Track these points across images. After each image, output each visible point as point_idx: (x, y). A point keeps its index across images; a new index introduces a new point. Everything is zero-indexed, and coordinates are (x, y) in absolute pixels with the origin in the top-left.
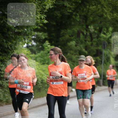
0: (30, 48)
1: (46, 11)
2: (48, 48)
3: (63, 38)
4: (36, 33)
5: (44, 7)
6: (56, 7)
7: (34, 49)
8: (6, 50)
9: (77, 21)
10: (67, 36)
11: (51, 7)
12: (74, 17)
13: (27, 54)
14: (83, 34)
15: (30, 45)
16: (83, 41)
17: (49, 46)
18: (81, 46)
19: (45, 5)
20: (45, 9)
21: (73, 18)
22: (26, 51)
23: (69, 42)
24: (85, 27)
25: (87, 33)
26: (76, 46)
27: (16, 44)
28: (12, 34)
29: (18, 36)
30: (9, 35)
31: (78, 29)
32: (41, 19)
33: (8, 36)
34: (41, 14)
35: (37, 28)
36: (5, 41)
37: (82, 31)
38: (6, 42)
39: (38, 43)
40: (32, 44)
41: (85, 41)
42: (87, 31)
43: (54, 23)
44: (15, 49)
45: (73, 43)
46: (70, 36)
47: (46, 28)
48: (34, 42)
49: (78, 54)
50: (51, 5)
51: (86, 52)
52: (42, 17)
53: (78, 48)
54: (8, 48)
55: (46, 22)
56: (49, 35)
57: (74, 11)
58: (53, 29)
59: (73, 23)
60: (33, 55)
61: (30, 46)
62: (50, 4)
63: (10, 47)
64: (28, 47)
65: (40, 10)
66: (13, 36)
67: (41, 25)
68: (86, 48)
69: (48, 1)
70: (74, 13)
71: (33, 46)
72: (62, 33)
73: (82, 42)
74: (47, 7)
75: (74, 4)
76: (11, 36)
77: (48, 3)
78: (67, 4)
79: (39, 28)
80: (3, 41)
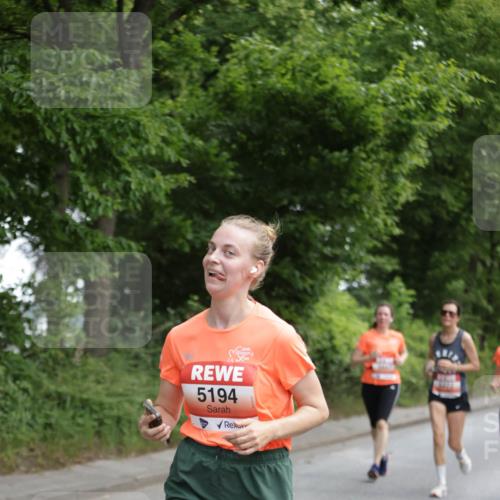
0: (355, 292)
1: (398, 207)
2: (400, 294)
3: (437, 271)
4: (371, 259)
5: (395, 198)
6: (422, 199)
7: (365, 294)
8: (299, 295)
9: (470, 233)
10: (446, 269)
11: (411, 199)
12: (463, 223)
13: (349, 308)
14: (484, 264)
15: (355, 285)
16: (484, 281)
17: (403, 290)
18: (479, 292)
19: (398, 195)
20: (396, 202)
21: (461, 226)
22: (346, 300)
23: (450, 282)
24: (488, 245)
25: (492, 265)
26: (466, 291)
27: (323, 283)
28: (317, 259)
29: (329, 265)
30: (309, 259)
31: (472, 252)
32: (386, 225)
33: (307, 263)
34: (387, 214)
35: (375, 247)
36: (297, 274)
37: (482, 257)
38: (302, 278)
39: (375, 282)
40: (359, 283)
41: (489, 281)
42: (493, 257)
43: (416, 236)
44: (322, 293)
45: (458, 285)
46: (452, 268)
47: (395, 246)
48: (367, 279)
49: (470, 311)
50: (413, 195)
51: (490, 308)
52: (389, 222)
53: (472, 297)
54: (305, 291)
55: (397, 231)
56: (403, 263)
57: (463, 210)
58: (413, 249)
59: (460, 238)
60: (363, 310)
61: (354, 289)
62: (409, 192)
63: (309, 290)
64: (350, 290)
65: (385, 205)
66: (318, 264)
67: (385, 238)
68: (490, 298)
69: (405, 184)
70: (465, 215)
71: (361, 287)
72: (433, 260)
73: (480, 284)
74: (402, 199)
75: (464, 193)
76: (313, 262)
77: (405, 191)
78: (446, 195)
79: (379, 245)
80: (294, 275)
